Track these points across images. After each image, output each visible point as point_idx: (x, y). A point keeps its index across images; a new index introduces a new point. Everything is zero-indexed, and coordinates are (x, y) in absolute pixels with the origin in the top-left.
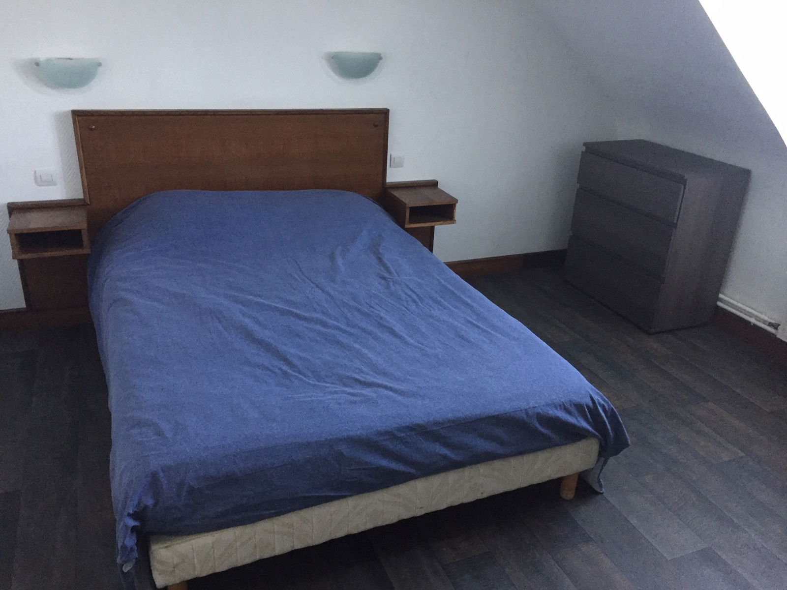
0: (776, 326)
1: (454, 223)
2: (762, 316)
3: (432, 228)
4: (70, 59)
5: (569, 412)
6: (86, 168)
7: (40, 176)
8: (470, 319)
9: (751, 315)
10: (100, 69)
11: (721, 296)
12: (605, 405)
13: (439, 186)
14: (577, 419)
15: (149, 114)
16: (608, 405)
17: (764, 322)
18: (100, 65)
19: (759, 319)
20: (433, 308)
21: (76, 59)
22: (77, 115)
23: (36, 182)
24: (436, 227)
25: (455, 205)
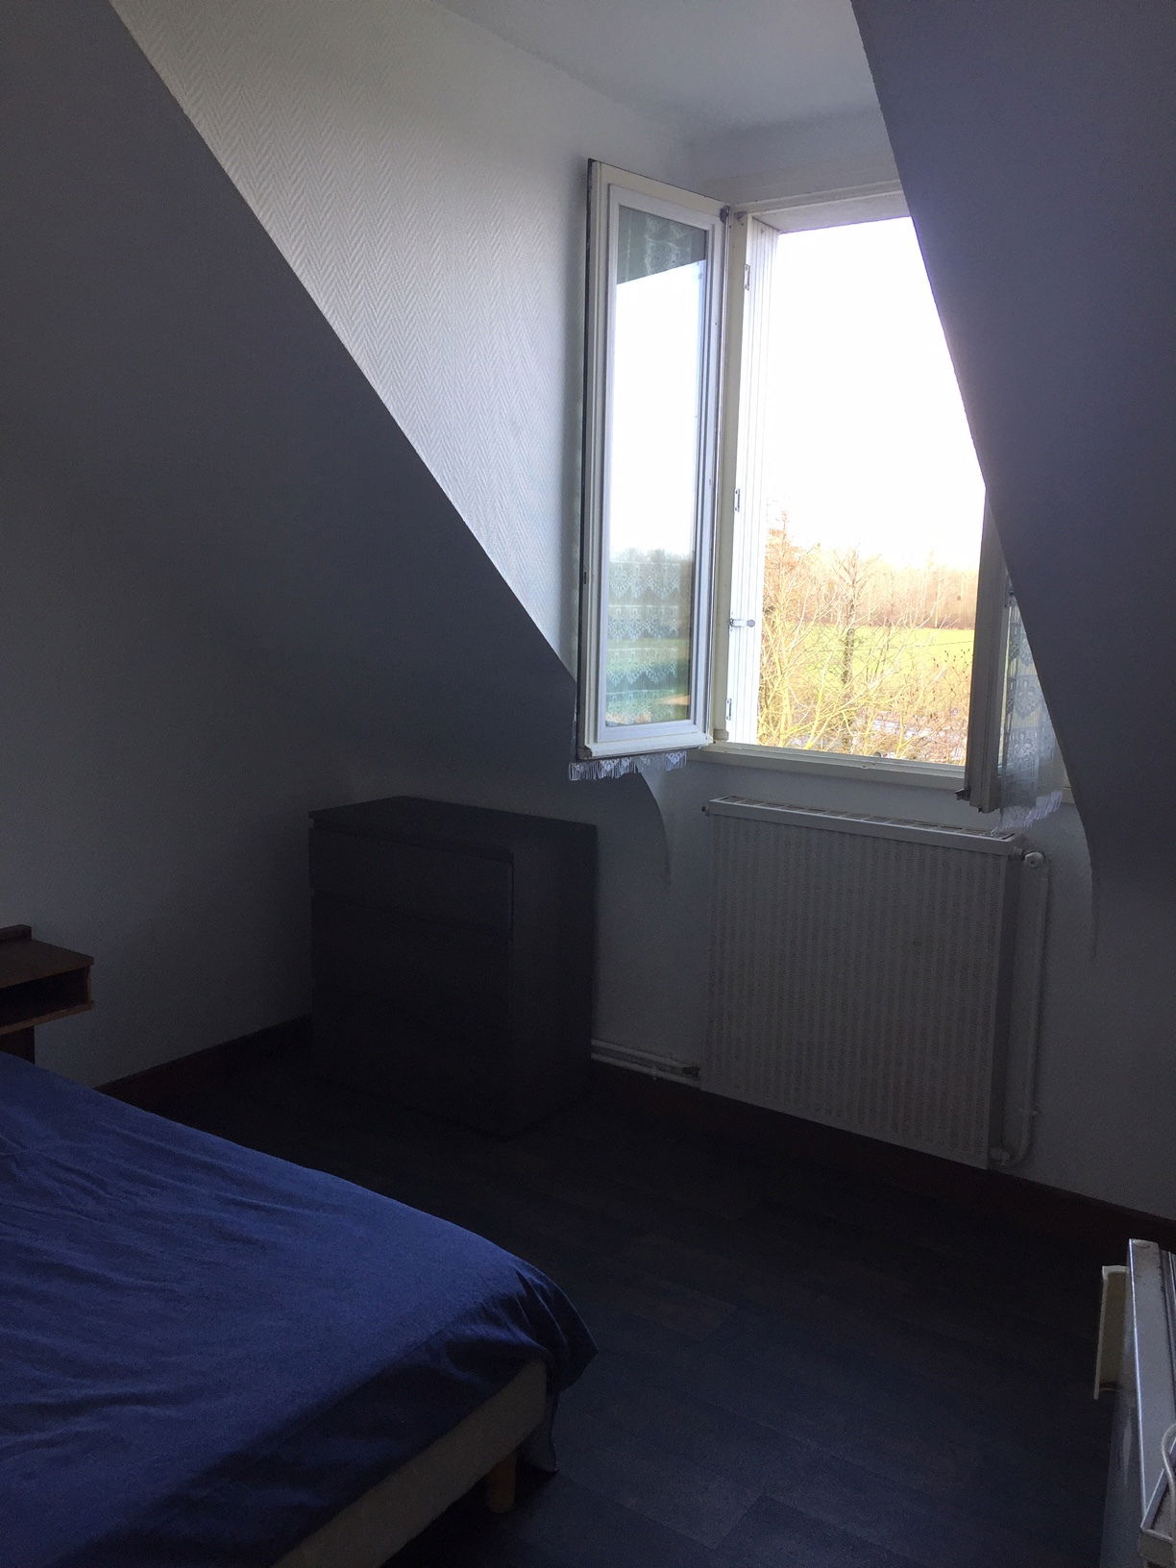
0: (692, 1071)
1: (89, 1009)
2: (669, 1062)
5: (494, 1320)
8: (229, 1195)
9: (648, 1063)
11: (594, 1042)
12: (545, 1286)
13: (34, 936)
14: (509, 1329)
16: (548, 1284)
17: (673, 1069)
19: (661, 1067)
20: (136, 1195)
25: (87, 969)
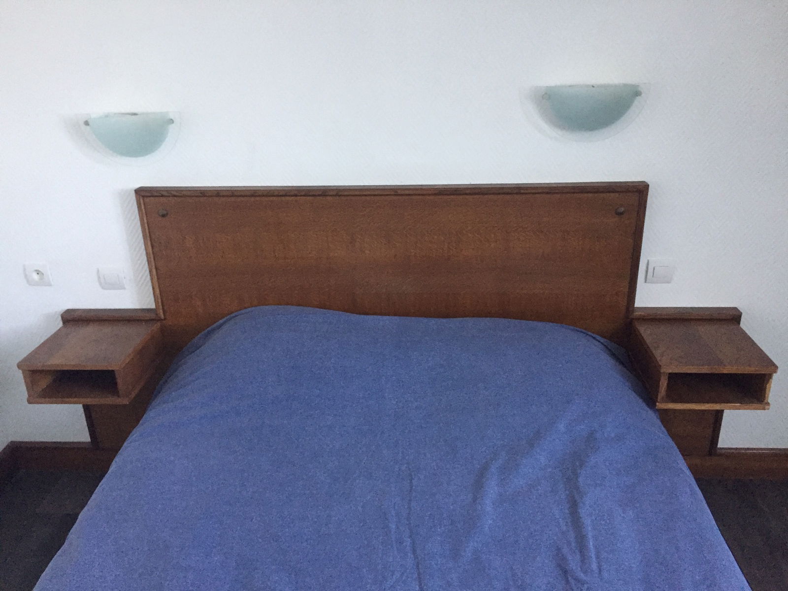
1: (764, 409)
3: (719, 415)
4: (135, 114)
6: (156, 269)
7: (104, 276)
10: (171, 127)
15: (225, 194)
18: (171, 121)
21: (143, 114)
22: (143, 194)
23: (100, 284)
24: (727, 413)
25: (770, 376)
